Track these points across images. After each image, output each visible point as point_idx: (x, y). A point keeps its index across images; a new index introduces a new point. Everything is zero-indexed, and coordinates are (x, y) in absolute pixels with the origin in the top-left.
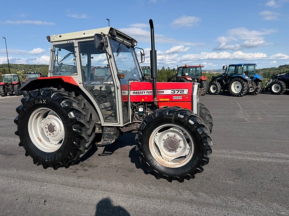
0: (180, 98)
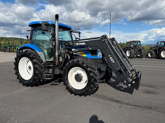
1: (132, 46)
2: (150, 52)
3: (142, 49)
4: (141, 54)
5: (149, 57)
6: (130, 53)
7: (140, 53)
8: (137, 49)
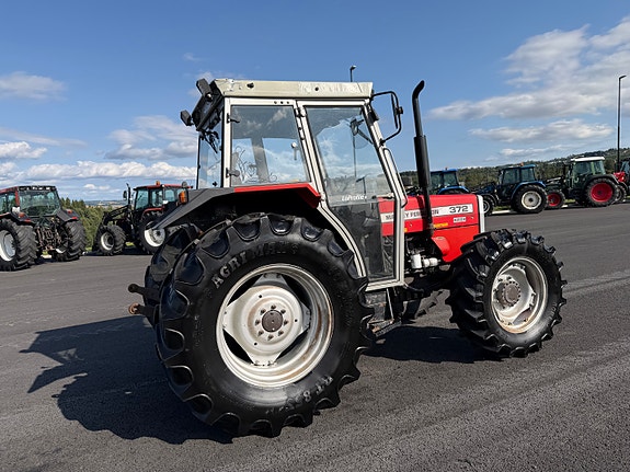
0: (463, 220)
1: (16, 210)
2: (103, 231)
3: (71, 221)
4: (71, 244)
5: (104, 254)
6: (16, 243)
7: (63, 237)
8: (47, 221)
